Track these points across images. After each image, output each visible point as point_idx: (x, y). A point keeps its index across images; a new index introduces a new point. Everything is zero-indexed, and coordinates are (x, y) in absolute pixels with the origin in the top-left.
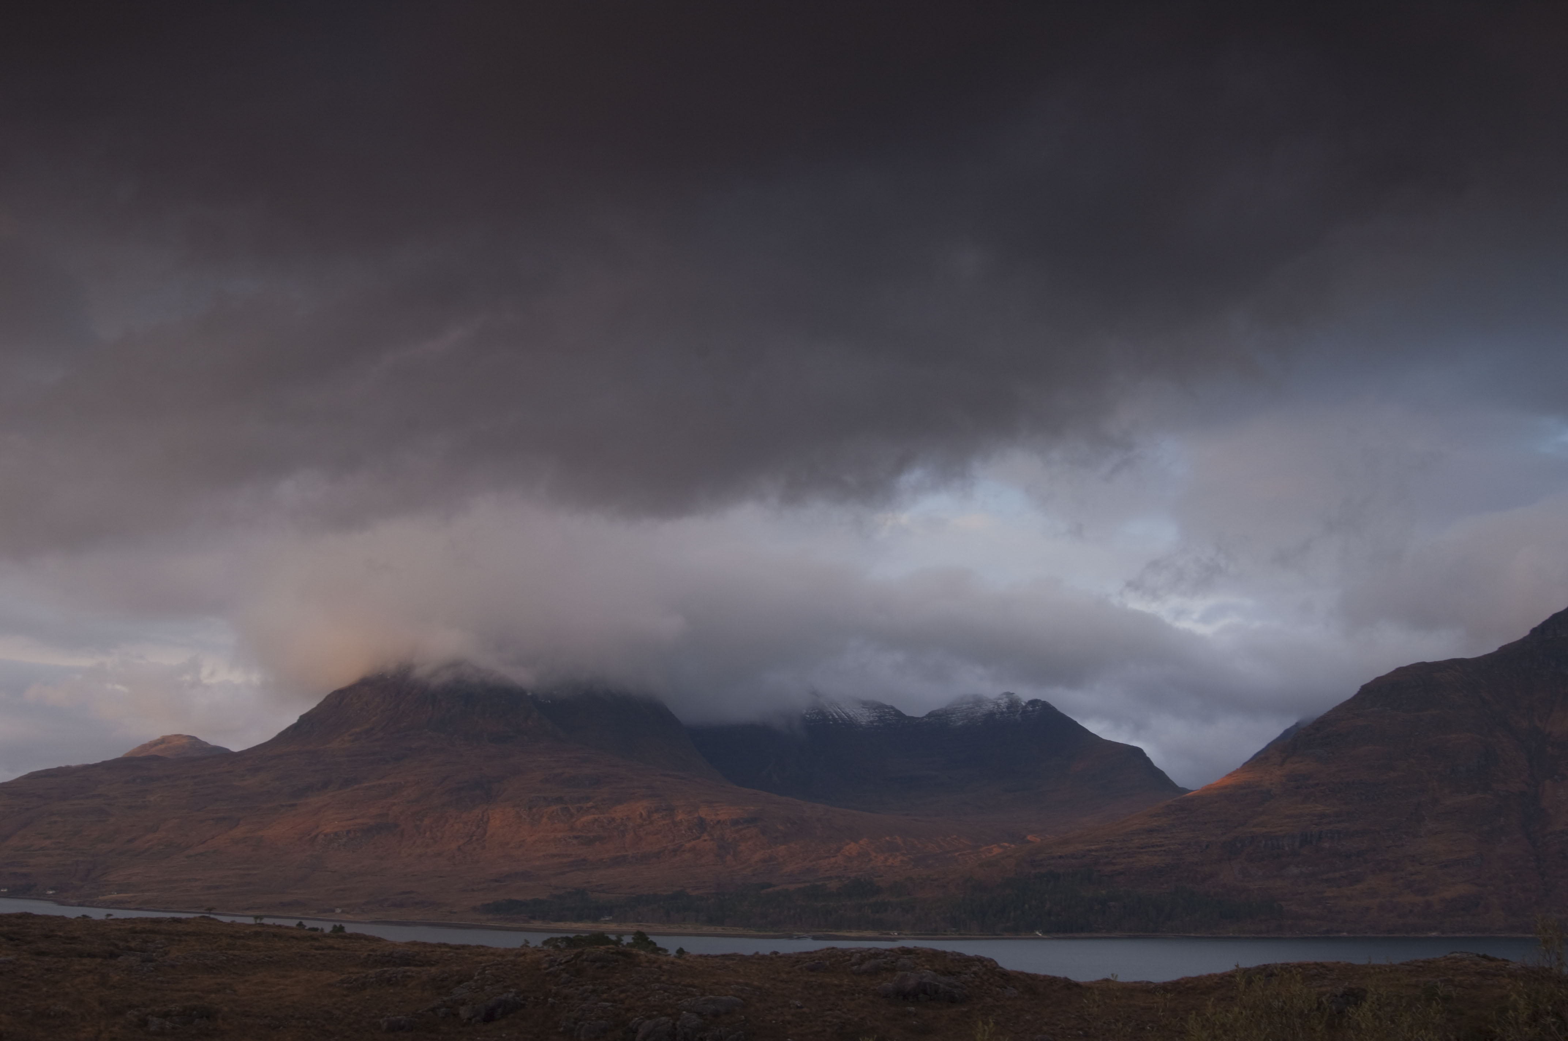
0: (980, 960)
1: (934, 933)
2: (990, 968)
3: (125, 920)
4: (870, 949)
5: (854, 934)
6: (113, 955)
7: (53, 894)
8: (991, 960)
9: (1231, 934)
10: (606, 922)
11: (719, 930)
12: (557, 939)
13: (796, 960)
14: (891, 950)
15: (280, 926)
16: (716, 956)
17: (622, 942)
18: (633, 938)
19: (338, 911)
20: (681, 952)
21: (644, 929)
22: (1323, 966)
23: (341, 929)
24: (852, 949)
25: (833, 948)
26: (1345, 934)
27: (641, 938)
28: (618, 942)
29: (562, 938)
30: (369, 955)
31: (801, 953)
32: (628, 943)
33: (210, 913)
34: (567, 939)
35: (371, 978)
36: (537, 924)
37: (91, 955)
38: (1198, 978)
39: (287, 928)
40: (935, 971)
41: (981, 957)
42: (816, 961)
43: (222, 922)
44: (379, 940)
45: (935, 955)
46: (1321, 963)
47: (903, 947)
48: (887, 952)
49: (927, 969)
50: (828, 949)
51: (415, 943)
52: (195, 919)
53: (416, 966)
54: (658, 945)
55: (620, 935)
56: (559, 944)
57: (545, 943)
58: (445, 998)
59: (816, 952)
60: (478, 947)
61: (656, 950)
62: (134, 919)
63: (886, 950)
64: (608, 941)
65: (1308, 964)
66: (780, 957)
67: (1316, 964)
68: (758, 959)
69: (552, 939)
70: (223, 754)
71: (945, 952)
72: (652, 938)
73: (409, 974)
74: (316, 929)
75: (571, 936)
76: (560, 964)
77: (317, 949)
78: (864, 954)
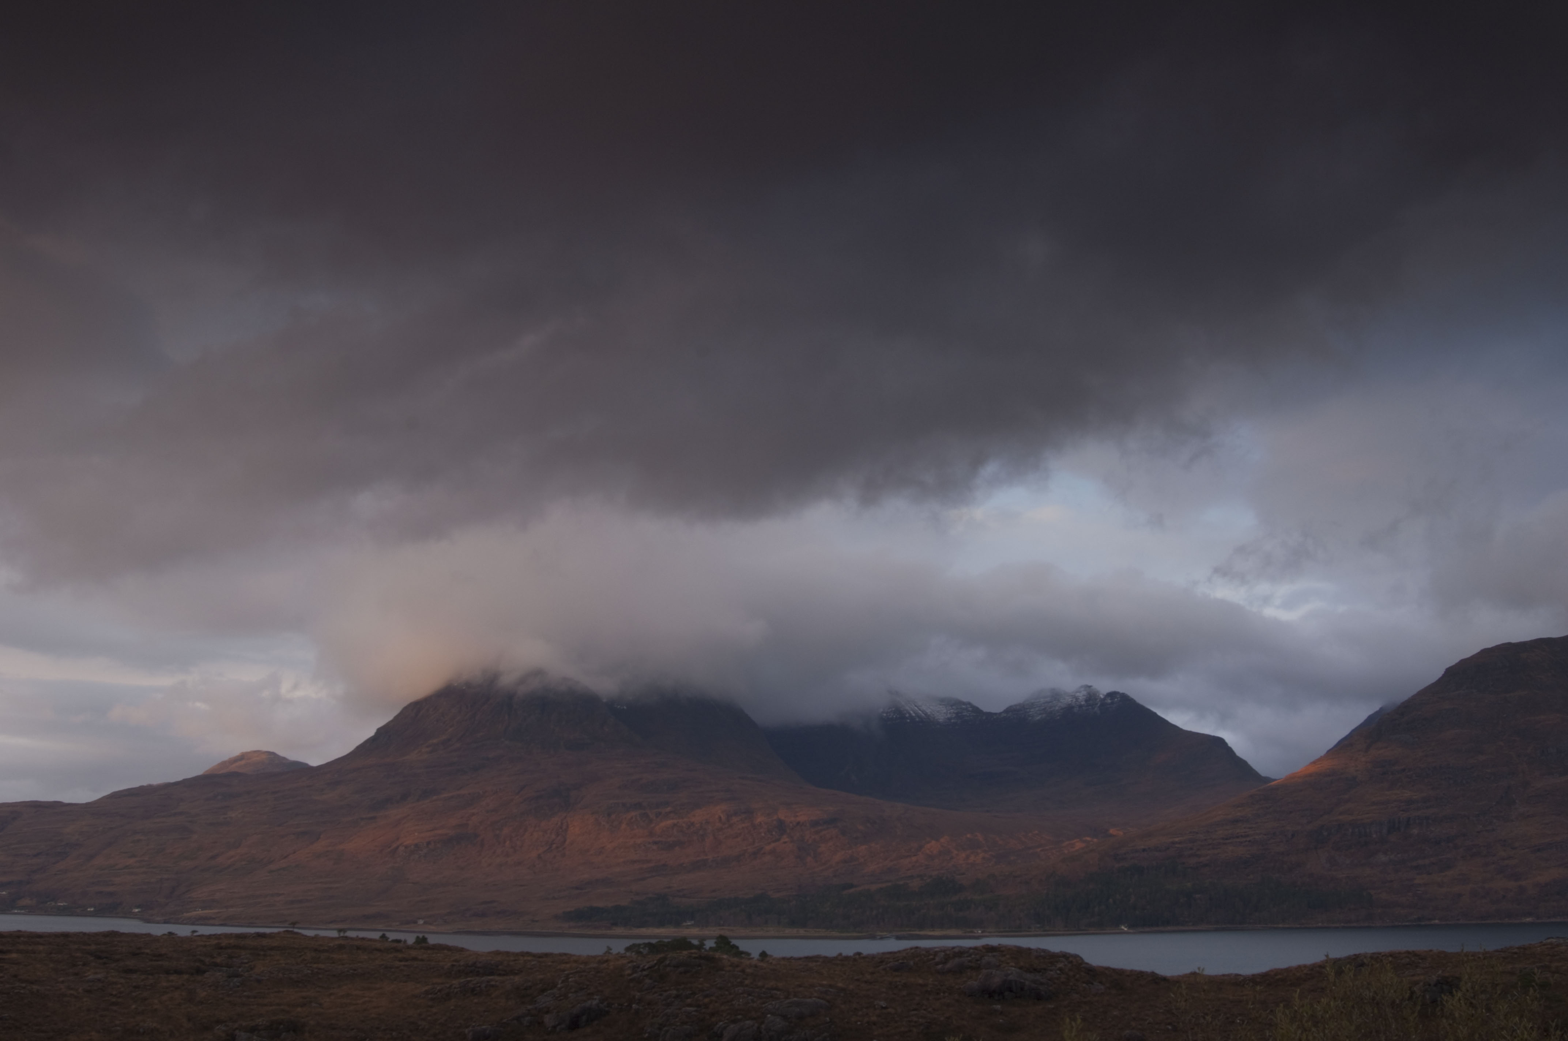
0: (1065, 956)
1: (1018, 930)
2: (1075, 963)
3: (210, 937)
4: (953, 948)
5: (937, 933)
6: (199, 971)
7: (139, 912)
8: (1076, 956)
9: (1320, 924)
10: (688, 927)
11: (802, 932)
12: (639, 945)
13: (879, 961)
14: (975, 948)
15: (363, 939)
16: (800, 959)
17: (705, 947)
18: (716, 943)
19: (421, 922)
20: (763, 955)
21: (726, 933)
22: (1415, 954)
23: (424, 940)
24: (935, 948)
25: (917, 948)
26: (1437, 921)
27: (724, 942)
28: (700, 947)
29: (644, 944)
30: (453, 965)
31: (883, 954)
32: (711, 948)
33: (294, 928)
34: (649, 944)
35: (455, 988)
36: (619, 931)
37: (178, 972)
38: (1288, 970)
39: (370, 940)
40: (1021, 968)
41: (1066, 953)
42: (900, 961)
43: (306, 936)
44: (462, 950)
45: (1019, 953)
46: (1413, 951)
47: (987, 945)
48: (972, 951)
49: (1012, 966)
50: (911, 949)
51: (498, 953)
52: (279, 933)
53: (500, 975)
54: (741, 949)
55: (702, 940)
56: (641, 950)
57: (628, 949)
58: (529, 1007)
59: (899, 952)
60: (561, 955)
61: (739, 953)
62: (220, 935)
63: (970, 948)
64: (690, 946)
65: (1400, 953)
66: (864, 958)
67: (1408, 952)
68: (842, 960)
69: (634, 945)
70: (302, 769)
71: (1030, 949)
72: (734, 942)
73: (493, 983)
74: (398, 941)
75: (654, 941)
76: (643, 970)
77: (400, 961)
78: (948, 952)
